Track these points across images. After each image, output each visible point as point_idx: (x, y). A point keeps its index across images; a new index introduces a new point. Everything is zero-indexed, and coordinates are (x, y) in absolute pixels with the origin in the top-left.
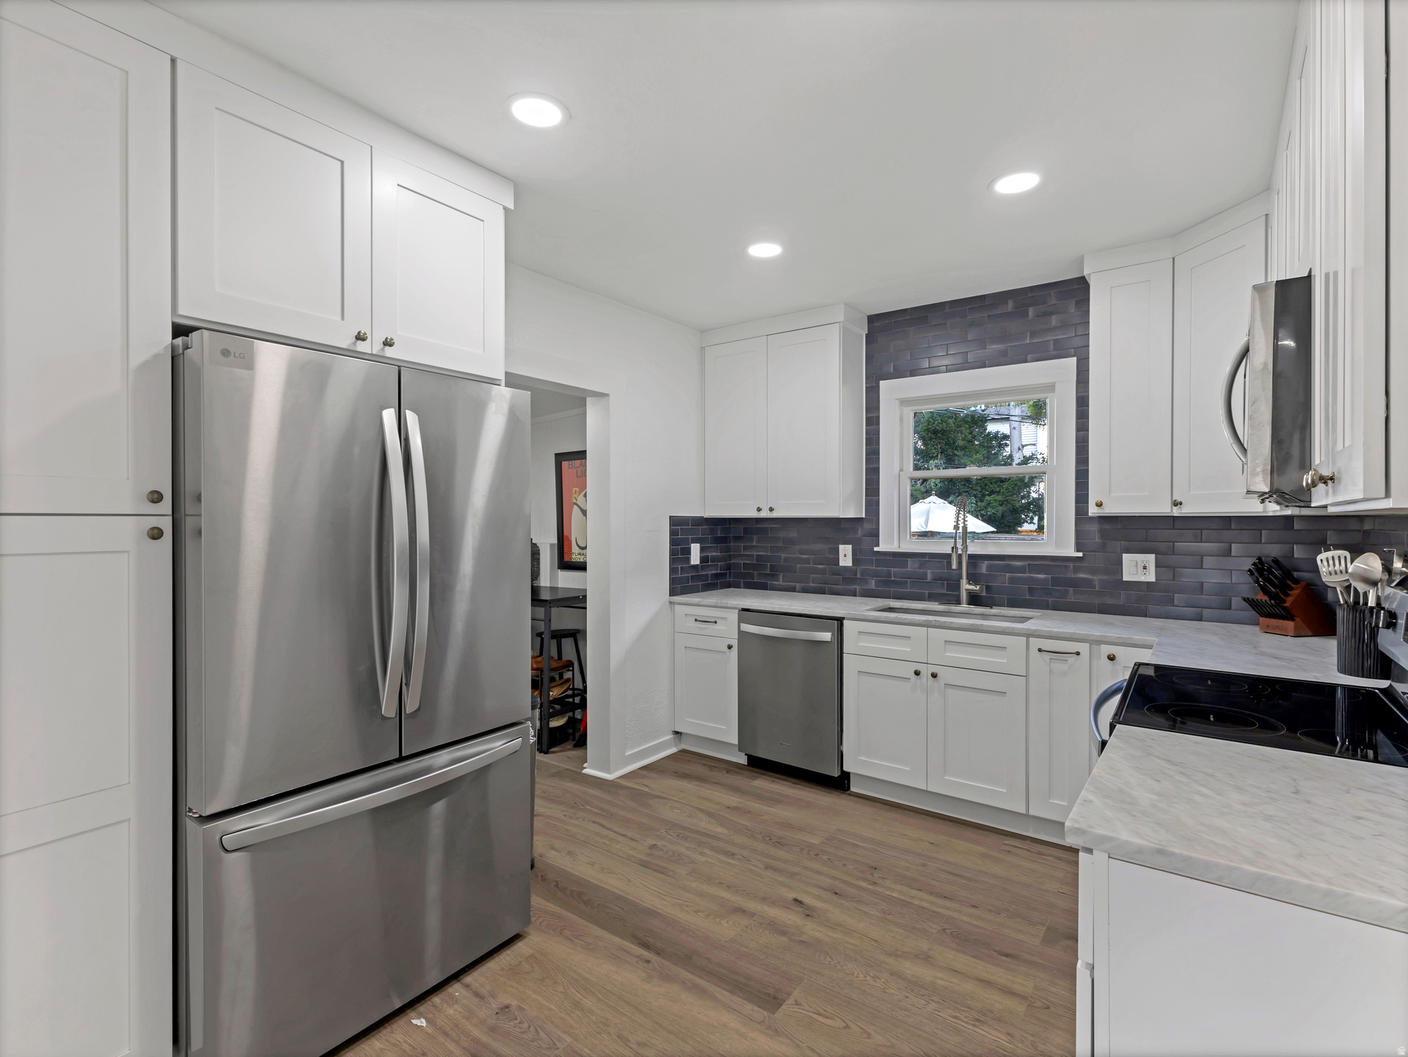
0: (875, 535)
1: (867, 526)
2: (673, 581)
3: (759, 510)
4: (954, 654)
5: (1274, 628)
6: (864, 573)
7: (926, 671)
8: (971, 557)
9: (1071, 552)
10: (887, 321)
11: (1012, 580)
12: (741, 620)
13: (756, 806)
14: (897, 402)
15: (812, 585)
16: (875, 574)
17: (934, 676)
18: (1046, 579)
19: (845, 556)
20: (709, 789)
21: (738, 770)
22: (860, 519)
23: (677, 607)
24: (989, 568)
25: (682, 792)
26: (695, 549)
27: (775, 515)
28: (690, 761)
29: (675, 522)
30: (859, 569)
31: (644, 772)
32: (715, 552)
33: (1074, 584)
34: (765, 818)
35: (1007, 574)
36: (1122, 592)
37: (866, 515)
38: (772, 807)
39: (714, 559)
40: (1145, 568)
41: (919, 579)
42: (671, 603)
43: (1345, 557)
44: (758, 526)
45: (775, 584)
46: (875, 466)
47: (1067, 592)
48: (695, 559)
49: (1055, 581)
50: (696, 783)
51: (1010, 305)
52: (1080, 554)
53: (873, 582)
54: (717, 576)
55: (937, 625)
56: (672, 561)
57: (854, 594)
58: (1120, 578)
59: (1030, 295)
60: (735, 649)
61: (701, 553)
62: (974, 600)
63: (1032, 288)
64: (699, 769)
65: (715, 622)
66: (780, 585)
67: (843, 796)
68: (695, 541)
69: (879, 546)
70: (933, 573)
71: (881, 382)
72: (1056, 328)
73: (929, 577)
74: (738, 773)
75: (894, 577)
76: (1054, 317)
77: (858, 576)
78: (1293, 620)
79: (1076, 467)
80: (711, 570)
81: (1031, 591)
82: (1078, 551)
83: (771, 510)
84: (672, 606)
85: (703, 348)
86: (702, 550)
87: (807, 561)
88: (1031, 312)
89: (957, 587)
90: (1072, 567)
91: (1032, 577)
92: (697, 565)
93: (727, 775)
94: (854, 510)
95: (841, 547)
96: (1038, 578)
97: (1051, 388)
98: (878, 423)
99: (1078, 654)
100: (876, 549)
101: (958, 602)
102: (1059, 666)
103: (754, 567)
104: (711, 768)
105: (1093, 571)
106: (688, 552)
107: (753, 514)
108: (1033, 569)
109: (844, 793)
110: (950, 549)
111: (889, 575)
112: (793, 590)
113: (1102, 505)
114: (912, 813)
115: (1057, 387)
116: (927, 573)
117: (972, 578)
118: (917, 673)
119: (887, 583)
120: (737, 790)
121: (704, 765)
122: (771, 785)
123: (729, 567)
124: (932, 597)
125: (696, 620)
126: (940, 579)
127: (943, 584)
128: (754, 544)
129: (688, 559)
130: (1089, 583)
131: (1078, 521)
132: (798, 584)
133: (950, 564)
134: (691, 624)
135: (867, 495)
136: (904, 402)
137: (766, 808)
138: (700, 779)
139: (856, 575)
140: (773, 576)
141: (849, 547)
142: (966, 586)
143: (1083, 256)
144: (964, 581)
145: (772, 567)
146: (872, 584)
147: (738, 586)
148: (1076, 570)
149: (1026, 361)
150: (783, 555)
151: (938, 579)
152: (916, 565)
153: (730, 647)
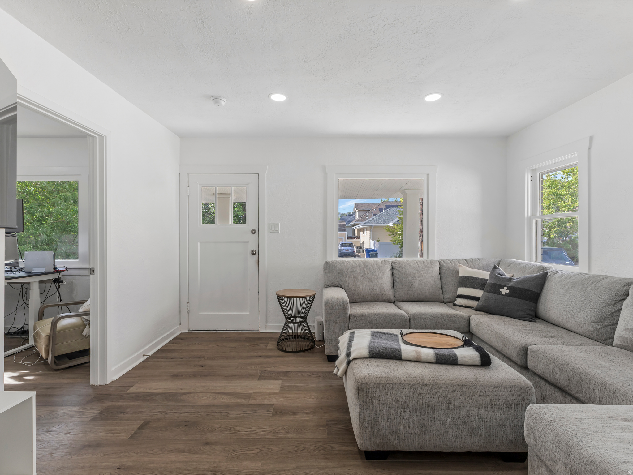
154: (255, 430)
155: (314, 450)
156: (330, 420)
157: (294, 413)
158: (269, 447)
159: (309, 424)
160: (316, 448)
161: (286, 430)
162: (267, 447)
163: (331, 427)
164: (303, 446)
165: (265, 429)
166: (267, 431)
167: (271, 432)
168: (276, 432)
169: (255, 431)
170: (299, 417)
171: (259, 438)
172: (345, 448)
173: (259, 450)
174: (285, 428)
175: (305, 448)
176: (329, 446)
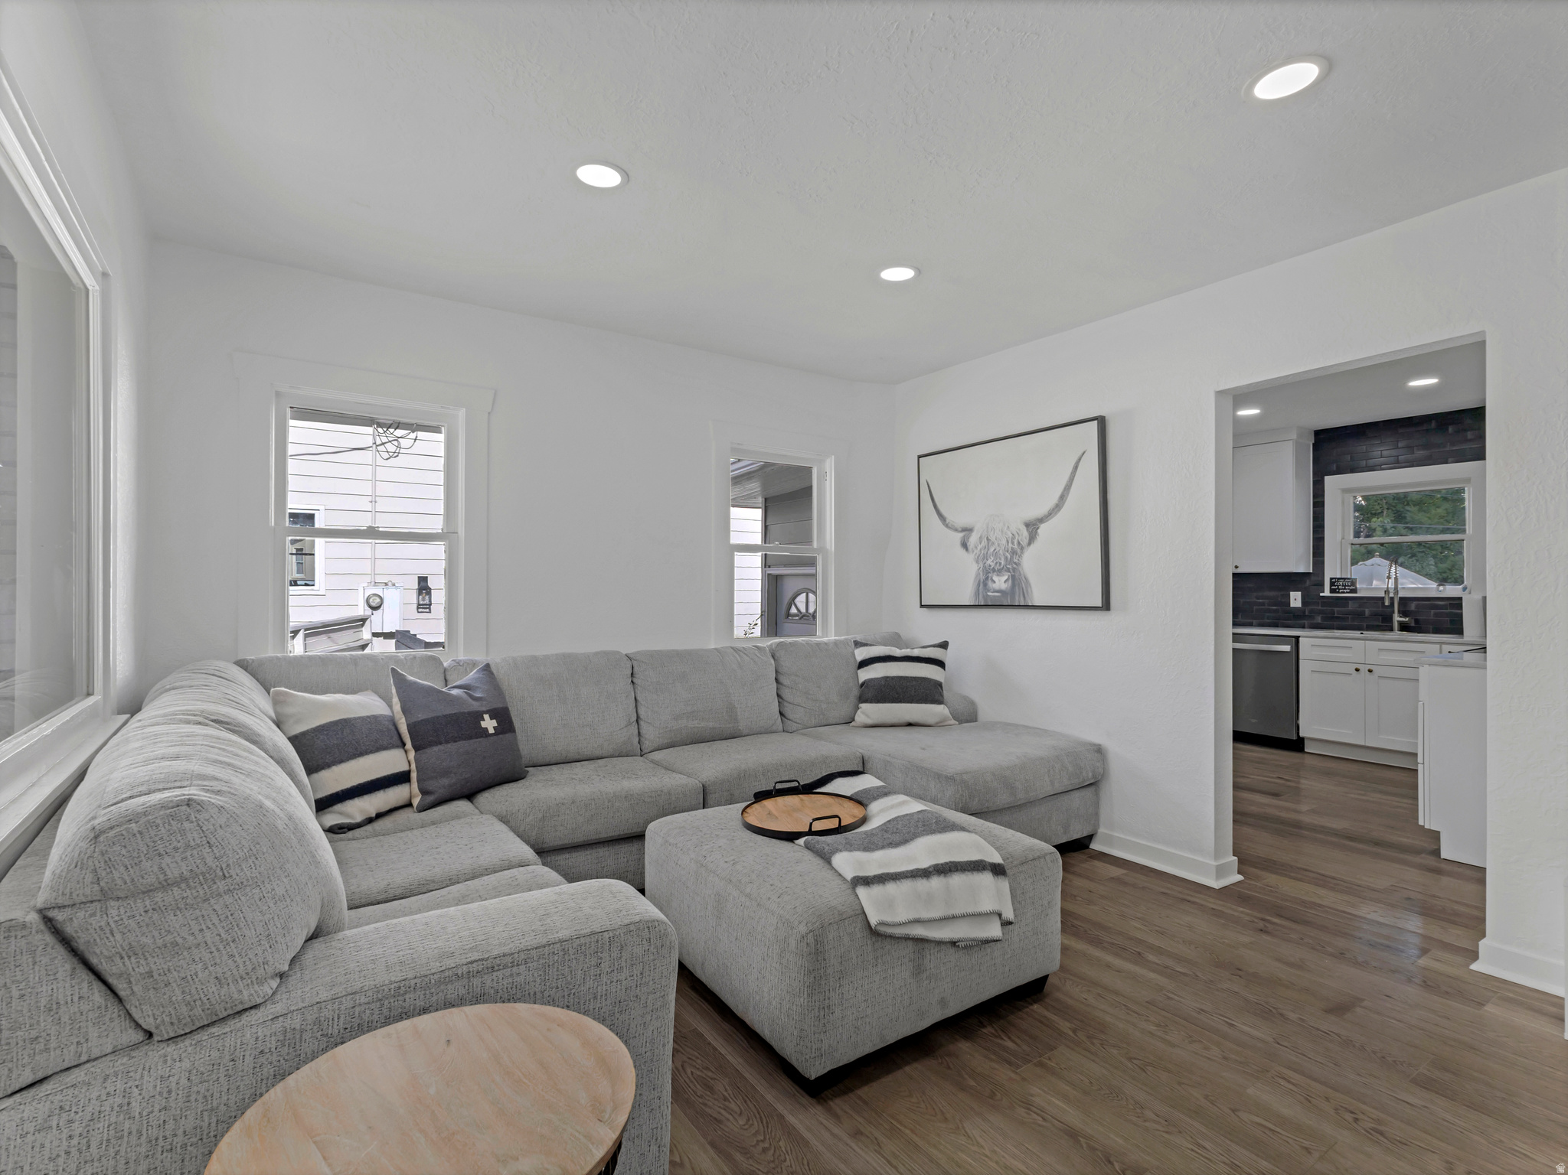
0: (1320, 585)
1: (1313, 578)
6: (1311, 611)
7: (1364, 669)
8: (1401, 599)
10: (1331, 435)
11: (1436, 615)
14: (1341, 490)
15: (1266, 620)
16: (1320, 612)
17: (1370, 671)
19: (1295, 599)
22: (1309, 573)
24: (1417, 606)
30: (1307, 609)
35: (1432, 611)
37: (1312, 571)
41: (1358, 615)
46: (1320, 536)
51: (1433, 424)
53: (1321, 618)
55: (1372, 639)
57: (1302, 626)
59: (1448, 418)
62: (1404, 627)
63: (1450, 413)
69: (1324, 592)
70: (1370, 610)
71: (1326, 477)
72: (1470, 440)
73: (1367, 613)
75: (1337, 614)
76: (1469, 432)
77: (1307, 614)
87: (1263, 604)
88: (1451, 429)
89: (1390, 619)
94: (1304, 566)
95: (1292, 594)
97: (1468, 481)
98: (1323, 506)
100: (1321, 594)
101: (1391, 630)
109: (1300, 752)
110: (1383, 593)
111: (1333, 612)
112: (1250, 625)
115: (1473, 480)
116: (1364, 611)
117: (1403, 613)
118: (1357, 670)
119: (1333, 618)
124: (1369, 628)
127: (1379, 618)
133: (1383, 603)
135: (1314, 557)
136: (1346, 491)
139: (1305, 613)
141: (1299, 593)
142: (1397, 618)
144: (1396, 615)
146: (1319, 619)
149: (1447, 463)
151: (1375, 615)
152: (1356, 605)
154: (1224, 1163)
155: (1114, 1047)
156: (1010, 1063)
157: (1073, 1134)
158: (1208, 1103)
159: (1068, 1088)
160: (1105, 1047)
161: (1138, 1111)
162: (1215, 1107)
163: (1028, 1055)
164: (1129, 1065)
165: (1193, 1150)
166: (1190, 1139)
167: (1180, 1132)
168: (1166, 1123)
169: (1228, 1162)
170: (1073, 1117)
171: (1223, 1138)
172: (1055, 1018)
173: (1240, 1114)
174: (1139, 1117)
175: (1130, 1059)
176: (1077, 1036)
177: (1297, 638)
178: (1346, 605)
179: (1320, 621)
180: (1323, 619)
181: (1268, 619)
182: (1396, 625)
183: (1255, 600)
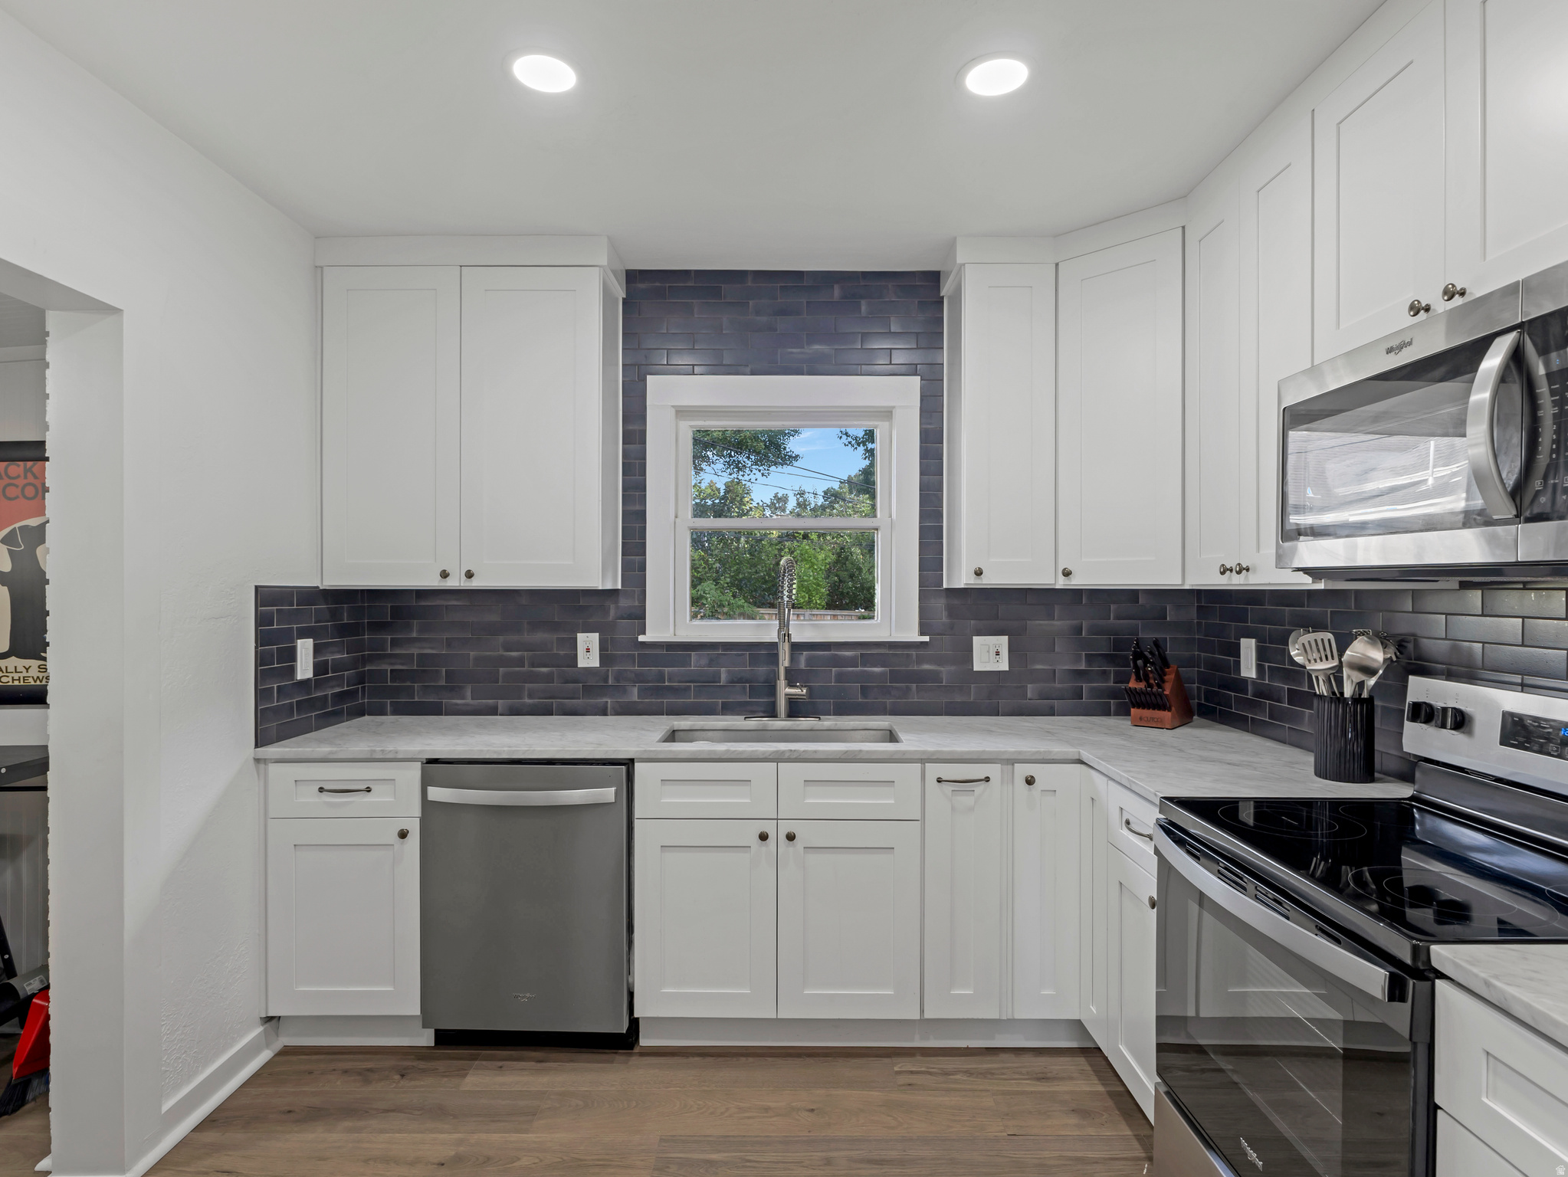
0: (638, 616)
1: (624, 603)
2: (261, 716)
3: (445, 575)
4: (820, 800)
5: (1148, 721)
6: (619, 676)
7: (777, 832)
8: (795, 646)
9: (913, 635)
10: (658, 284)
11: (840, 678)
12: (426, 782)
13: (493, 1138)
14: (673, 410)
15: (527, 701)
16: (639, 678)
17: (791, 837)
18: (882, 674)
19: (588, 650)
20: (382, 1131)
21: (422, 1065)
22: (613, 592)
23: (273, 768)
24: (810, 661)
25: (321, 1159)
26: (305, 648)
27: (475, 584)
28: (311, 1073)
29: (267, 599)
30: (612, 670)
31: (211, 1136)
32: (339, 652)
33: (920, 678)
34: (525, 1161)
35: (834, 669)
36: (972, 685)
37: (622, 586)
38: (526, 1131)
39: (338, 666)
40: (998, 654)
41: (707, 682)
42: (257, 761)
43: (1329, 640)
44: (423, 603)
45: (457, 704)
46: (638, 507)
47: (908, 689)
48: (304, 669)
49: (895, 676)
50: (348, 1124)
51: (837, 292)
52: (926, 639)
53: (635, 690)
54: (341, 697)
55: (792, 757)
56: (261, 676)
57: (603, 712)
58: (970, 667)
59: (862, 284)
60: (414, 839)
61: (314, 657)
62: (794, 708)
63: (865, 275)
64: (340, 1087)
65: (368, 790)
66: (467, 705)
67: (634, 1060)
68: (304, 634)
69: (644, 633)
70: (729, 672)
71: (648, 377)
73: (724, 677)
74: (424, 1071)
75: (670, 680)
77: (610, 682)
78: (1169, 710)
79: (920, 523)
80: (333, 687)
81: (865, 691)
82: (922, 634)
83: (469, 575)
84: (262, 766)
85: (319, 269)
86: (317, 650)
87: (520, 662)
88: (865, 306)
89: (772, 690)
90: (914, 657)
91: (865, 671)
92: (309, 679)
93: (404, 1083)
94: (604, 575)
95: (581, 637)
96: (873, 672)
97: (887, 414)
98: (643, 441)
99: (987, 779)
100: (641, 638)
101: (772, 713)
102: (966, 800)
103: (411, 675)
104: (366, 1076)
105: (939, 661)
106: (291, 655)
107: (433, 582)
108: (866, 660)
109: (631, 1055)
111: (661, 677)
112: (493, 711)
113: (982, 573)
114: (751, 1059)
115: (897, 414)
116: (719, 673)
117: (792, 678)
118: (763, 837)
119: (659, 691)
120: (439, 1113)
121: (345, 1072)
122: (500, 1079)
123: (361, 679)
124: (727, 709)
125: (321, 790)
126: (740, 680)
127: (744, 688)
128: (414, 635)
129: (292, 670)
130: (935, 677)
131: (923, 596)
132: (500, 701)
134: (310, 797)
135: (624, 554)
136: (682, 412)
137: (514, 1137)
138: (352, 1111)
139: (606, 680)
140: (453, 689)
141: (595, 637)
142: (784, 690)
143: (955, 238)
144: (782, 683)
145: (450, 675)
146: (634, 695)
147: (380, 711)
148: (920, 660)
150: (472, 653)
151: (736, 680)
152: (704, 661)
153: (403, 835)
177: (629, 763)
178: (686, 662)
179: (635, 698)
180: (643, 692)
181: (530, 697)
182: (782, 706)
183: (502, 652)
